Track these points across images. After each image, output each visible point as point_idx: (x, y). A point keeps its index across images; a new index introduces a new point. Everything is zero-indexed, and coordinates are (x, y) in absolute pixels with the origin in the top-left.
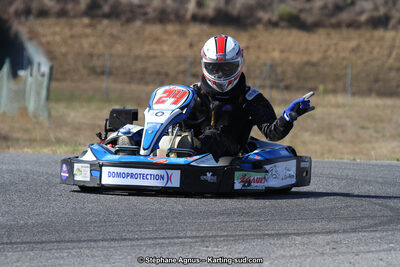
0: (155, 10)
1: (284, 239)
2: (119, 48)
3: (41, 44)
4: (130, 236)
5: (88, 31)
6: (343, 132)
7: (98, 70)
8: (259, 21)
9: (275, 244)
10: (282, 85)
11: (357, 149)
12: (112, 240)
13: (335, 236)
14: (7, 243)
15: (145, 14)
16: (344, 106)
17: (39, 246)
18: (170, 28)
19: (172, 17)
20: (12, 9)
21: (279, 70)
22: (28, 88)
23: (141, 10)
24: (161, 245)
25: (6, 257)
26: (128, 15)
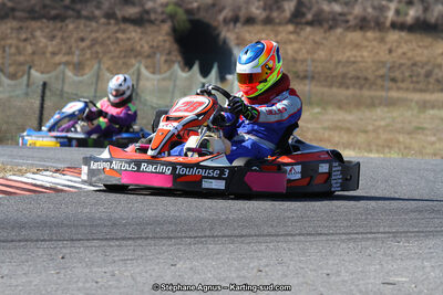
0: (356, 18)
2: (321, 54)
4: (325, 231)
5: (292, 37)
7: (302, 74)
12: (308, 234)
14: (209, 237)
15: (347, 21)
17: (239, 239)
18: (370, 34)
19: (372, 24)
20: (221, 17)
23: (343, 18)
24: (355, 240)
25: (208, 250)
26: (331, 23)
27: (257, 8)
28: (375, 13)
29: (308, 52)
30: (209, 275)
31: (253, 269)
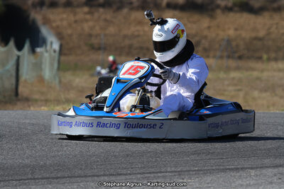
1: (241, 172)
3: (52, 28)
4: (124, 171)
5: (88, 17)
7: (96, 46)
8: (218, 6)
9: (234, 176)
10: (237, 55)
12: (111, 175)
14: (31, 179)
15: (131, 3)
17: (55, 180)
19: (152, 5)
20: (30, 2)
21: (234, 44)
22: (44, 61)
26: (118, 4)
29: (101, 29)
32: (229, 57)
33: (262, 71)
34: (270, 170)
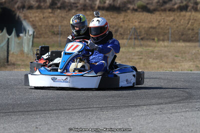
0: (81, 5)
1: (138, 108)
2: (65, 23)
3: (30, 21)
4: (68, 107)
5: (51, 15)
6: (167, 58)
7: (56, 33)
8: (129, 9)
9: (134, 110)
10: (140, 38)
11: (174, 66)
12: (61, 110)
13: (161, 105)
14: (12, 112)
15: (77, 7)
16: (168, 46)
18: (88, 13)
19: (89, 8)
20: (16, 6)
21: (138, 31)
22: (24, 41)
23: (75, 5)
24: (82, 112)
25: (12, 119)
26: (69, 7)
27: (34, 1)
28: (90, 3)
29: (59, 22)
30: (12, 131)
31: (33, 127)
32: (135, 39)
33: (155, 47)
34: (155, 106)
